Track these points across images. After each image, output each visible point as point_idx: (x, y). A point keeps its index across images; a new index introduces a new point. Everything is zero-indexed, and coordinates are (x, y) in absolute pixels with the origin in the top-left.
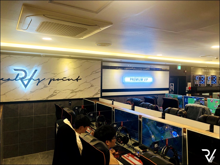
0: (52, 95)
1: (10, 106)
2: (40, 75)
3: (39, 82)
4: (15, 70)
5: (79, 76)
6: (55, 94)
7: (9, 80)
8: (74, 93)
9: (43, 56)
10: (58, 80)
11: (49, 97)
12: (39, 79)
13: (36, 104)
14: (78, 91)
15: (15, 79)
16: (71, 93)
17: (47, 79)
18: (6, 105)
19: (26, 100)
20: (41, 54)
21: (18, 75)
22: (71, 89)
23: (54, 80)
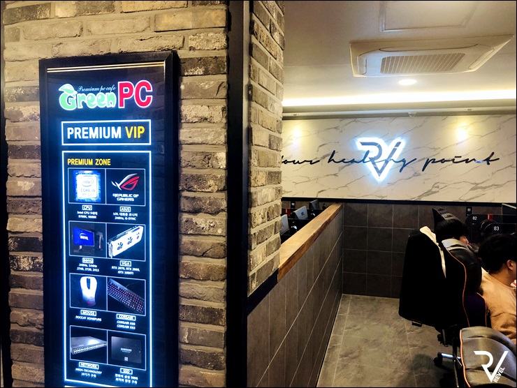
0: (430, 191)
1: (354, 206)
2: (406, 152)
3: (404, 166)
4: (363, 144)
5: (493, 153)
6: (437, 189)
7: (353, 161)
8: (480, 190)
9: (412, 115)
10: (443, 161)
11: (422, 195)
12: (404, 161)
13: (398, 206)
14: (489, 187)
15: (363, 161)
16: (472, 189)
17: (419, 161)
18: (348, 204)
19: (380, 199)
20: (409, 111)
21: (368, 152)
22: (473, 182)
23: (434, 161)
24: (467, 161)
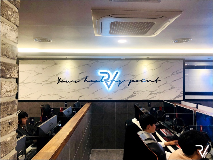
0: (132, 95)
1: (98, 103)
2: (121, 77)
3: (120, 83)
4: (101, 73)
5: (158, 78)
6: (135, 94)
7: (96, 81)
8: (154, 94)
9: (123, 59)
10: (137, 81)
11: (129, 97)
12: (120, 81)
13: (118, 103)
14: (157, 93)
15: (101, 81)
16: (150, 94)
17: (127, 81)
18: (95, 103)
19: (109, 99)
21: (103, 77)
22: (150, 91)
23: (133, 81)
24: (147, 81)
